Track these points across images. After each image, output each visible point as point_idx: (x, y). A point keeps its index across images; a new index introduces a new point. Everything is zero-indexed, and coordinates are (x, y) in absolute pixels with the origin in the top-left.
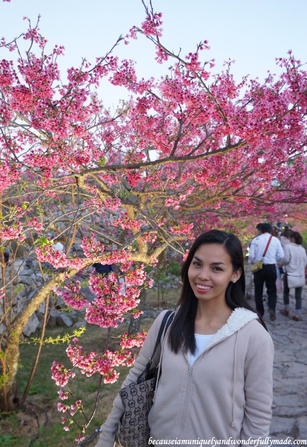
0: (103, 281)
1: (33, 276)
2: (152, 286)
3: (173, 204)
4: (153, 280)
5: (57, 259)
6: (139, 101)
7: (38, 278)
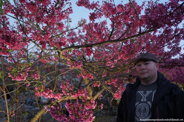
0: (74, 105)
1: (33, 109)
2: (103, 108)
3: (111, 65)
4: (103, 105)
5: (47, 93)
6: (91, 14)
7: (35, 110)
